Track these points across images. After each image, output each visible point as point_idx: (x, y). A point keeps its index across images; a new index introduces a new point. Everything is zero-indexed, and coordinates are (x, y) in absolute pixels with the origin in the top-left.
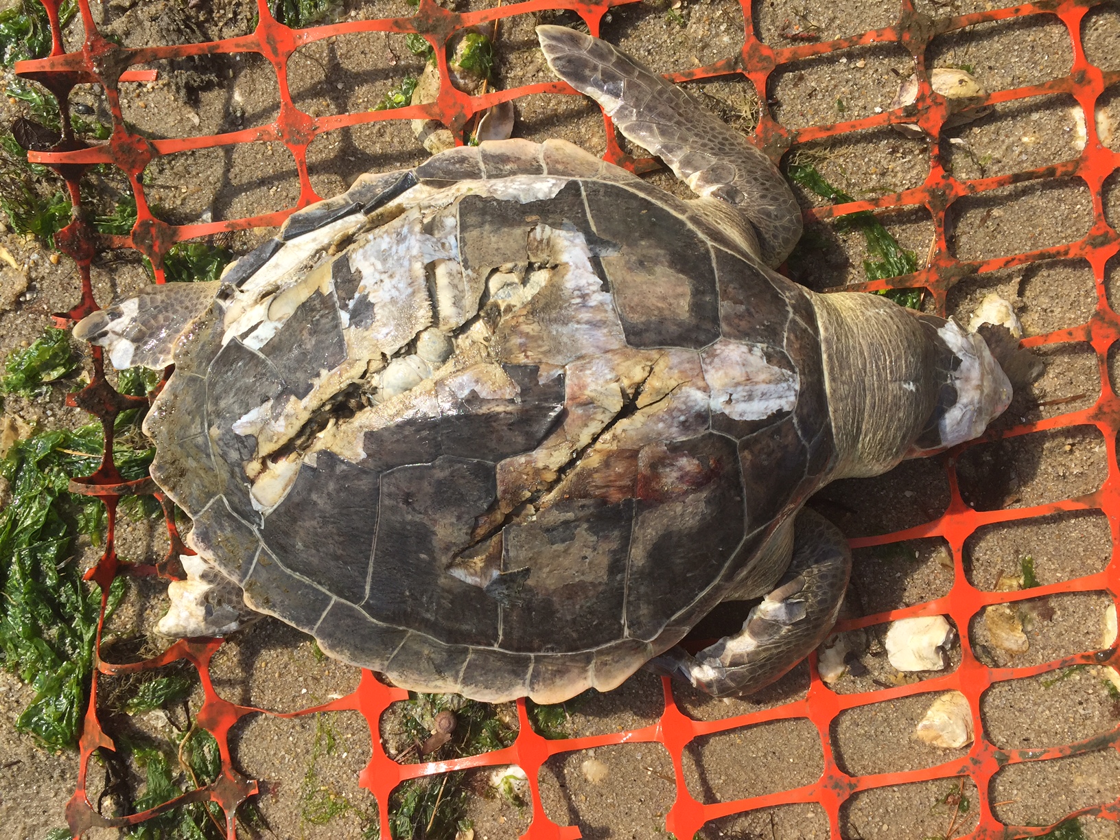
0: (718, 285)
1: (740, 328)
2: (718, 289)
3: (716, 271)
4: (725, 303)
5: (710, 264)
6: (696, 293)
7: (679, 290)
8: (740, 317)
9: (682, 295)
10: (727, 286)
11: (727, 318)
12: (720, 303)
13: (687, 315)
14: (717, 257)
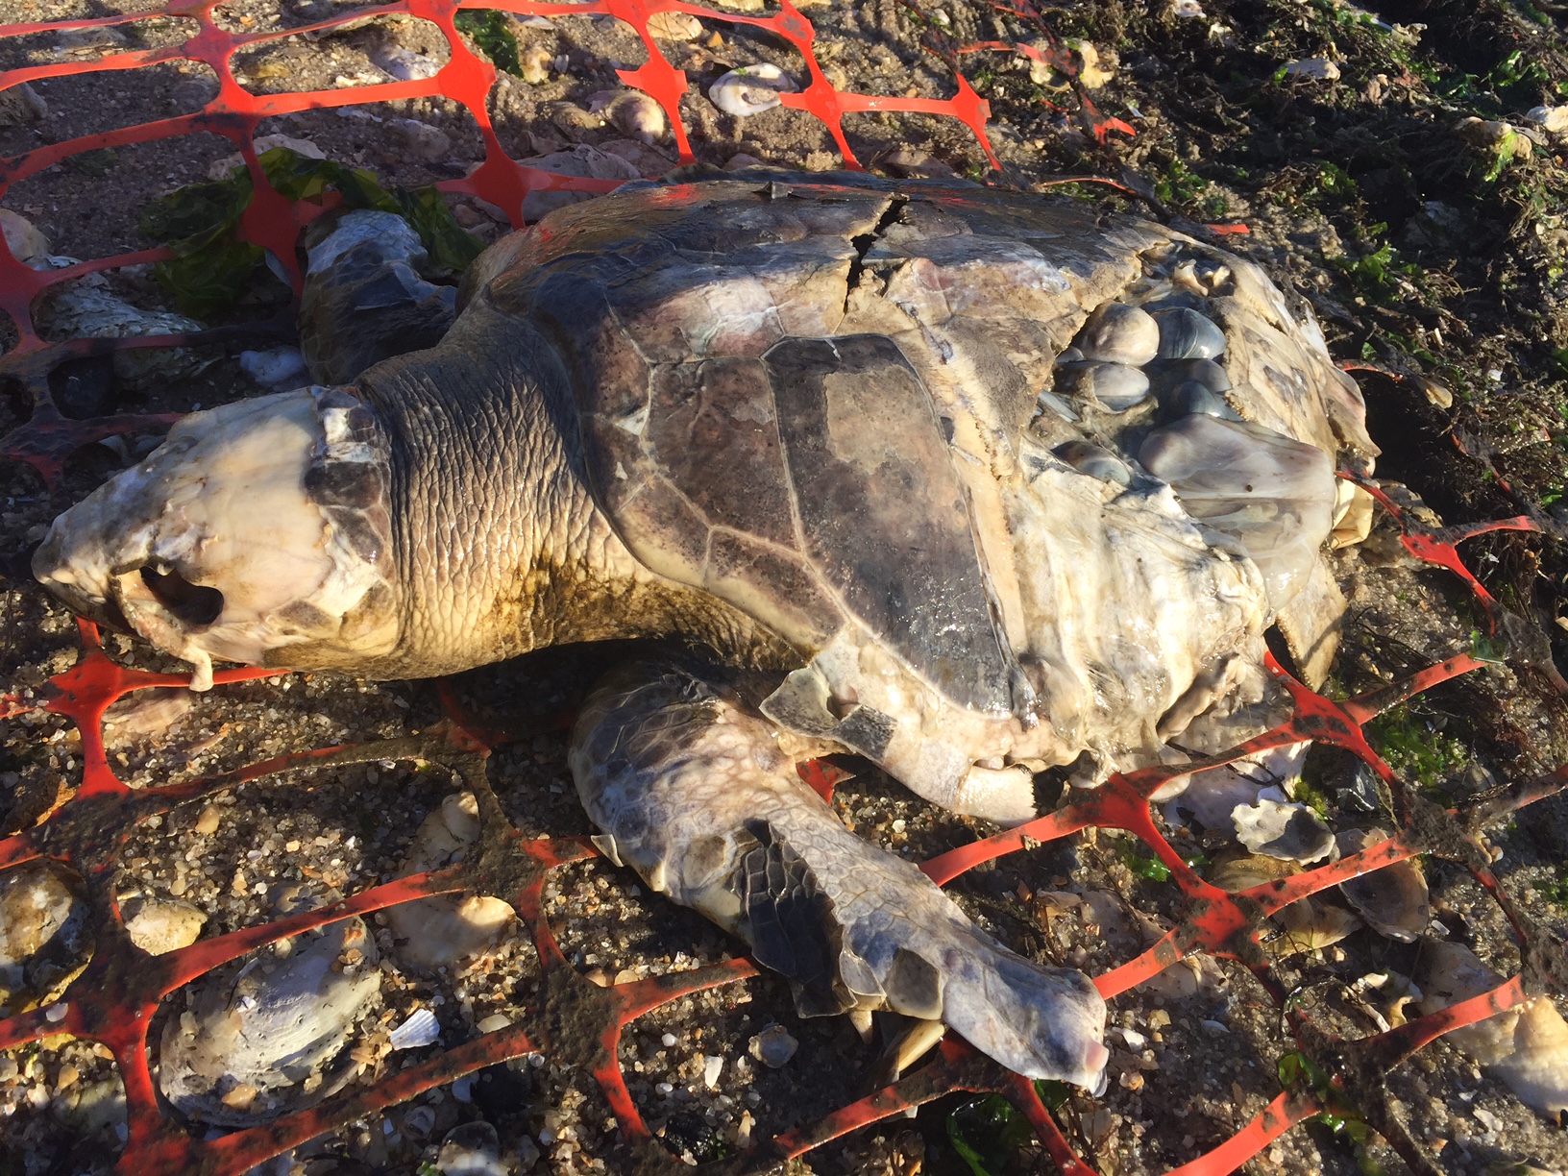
0: (784, 455)
1: (734, 377)
2: (783, 446)
3: (790, 484)
4: (768, 418)
5: (801, 499)
6: (817, 428)
7: (846, 427)
8: (741, 398)
9: (839, 419)
10: (768, 453)
11: (759, 391)
12: (774, 417)
13: (826, 382)
14: (789, 520)
